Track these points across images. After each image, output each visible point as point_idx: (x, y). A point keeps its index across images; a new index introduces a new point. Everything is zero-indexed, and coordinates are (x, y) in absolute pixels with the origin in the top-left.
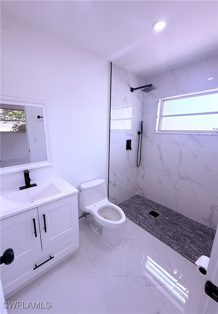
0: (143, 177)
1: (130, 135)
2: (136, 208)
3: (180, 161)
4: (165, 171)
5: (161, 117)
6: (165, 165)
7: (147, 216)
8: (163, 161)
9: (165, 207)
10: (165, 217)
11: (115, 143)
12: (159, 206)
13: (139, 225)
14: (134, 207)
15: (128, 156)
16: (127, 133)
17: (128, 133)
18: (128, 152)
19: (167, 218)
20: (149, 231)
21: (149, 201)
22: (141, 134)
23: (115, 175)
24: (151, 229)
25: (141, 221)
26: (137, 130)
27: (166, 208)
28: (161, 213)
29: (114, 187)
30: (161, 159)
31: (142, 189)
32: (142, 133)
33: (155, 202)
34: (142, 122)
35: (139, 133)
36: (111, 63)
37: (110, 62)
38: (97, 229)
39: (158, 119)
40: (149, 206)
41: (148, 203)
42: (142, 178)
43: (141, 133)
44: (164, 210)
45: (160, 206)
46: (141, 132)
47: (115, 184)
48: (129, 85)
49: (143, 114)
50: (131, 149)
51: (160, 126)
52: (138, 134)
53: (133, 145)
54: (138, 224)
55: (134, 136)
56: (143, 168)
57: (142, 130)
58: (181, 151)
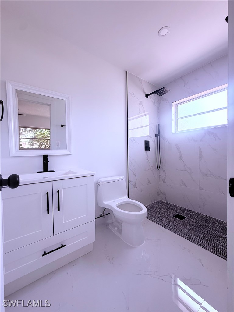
0: (164, 181)
1: (148, 137)
2: (159, 212)
3: (201, 158)
4: (186, 170)
5: (177, 119)
6: (185, 164)
7: (172, 219)
8: (183, 161)
10: (192, 220)
12: (184, 210)
13: (163, 226)
14: (157, 211)
15: (147, 156)
18: (146, 153)
19: (194, 221)
20: (175, 232)
22: (158, 136)
23: (135, 174)
24: (176, 230)
25: (166, 223)
26: (154, 132)
27: (193, 211)
28: (187, 216)
29: (134, 188)
30: (181, 158)
31: (165, 195)
32: (159, 135)
33: (180, 207)
34: (159, 125)
35: (156, 136)
36: (127, 72)
37: (125, 71)
38: (116, 229)
39: (173, 122)
40: (174, 210)
41: (172, 207)
43: (158, 135)
44: (191, 213)
45: (186, 210)
46: (158, 134)
47: (135, 184)
48: (144, 92)
49: (159, 119)
50: (149, 150)
51: (176, 127)
53: (152, 146)
55: (152, 137)
56: (164, 171)
57: (159, 133)
58: (200, 148)
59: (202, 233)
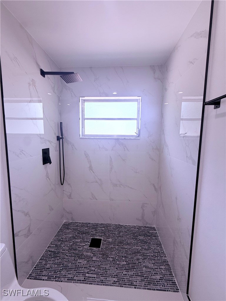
0: (70, 197)
1: (47, 142)
2: (70, 249)
3: (111, 168)
4: (97, 182)
5: (84, 119)
6: (96, 175)
7: (89, 254)
8: (93, 171)
9: (102, 224)
10: (108, 239)
11: (20, 156)
12: (95, 226)
15: (47, 173)
16: (41, 138)
17: (43, 138)
18: (46, 168)
19: (110, 240)
20: (102, 283)
21: (83, 225)
22: (61, 140)
23: (26, 214)
24: (102, 275)
25: (86, 270)
26: (55, 134)
27: (104, 224)
28: (101, 236)
29: (28, 236)
30: (91, 168)
31: (71, 213)
32: (62, 138)
33: (90, 223)
34: (61, 123)
35: (58, 139)
39: (81, 121)
40: (86, 233)
41: (82, 229)
42: (69, 198)
45: (97, 225)
47: (29, 230)
49: (60, 114)
50: (50, 163)
52: (58, 140)
53: (53, 155)
55: (52, 142)
56: (69, 184)
57: (62, 134)
58: (110, 157)
59: (124, 259)
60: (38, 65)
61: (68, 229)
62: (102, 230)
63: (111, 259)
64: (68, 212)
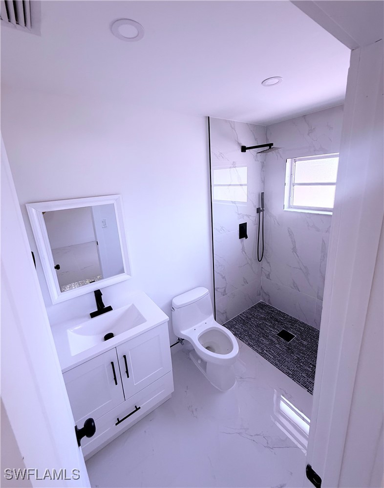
0: (268, 276)
1: (245, 217)
2: (258, 326)
3: (324, 256)
4: (301, 269)
5: (293, 184)
6: (300, 260)
7: (274, 339)
8: (297, 255)
9: (303, 323)
10: (302, 341)
11: (221, 231)
12: (293, 321)
13: (262, 354)
14: (256, 324)
15: (243, 247)
16: (239, 214)
17: (241, 214)
18: (242, 242)
19: (305, 343)
20: (276, 365)
21: (280, 313)
22: (261, 213)
23: (224, 278)
24: (279, 361)
25: (265, 348)
26: (255, 206)
27: (306, 325)
28: (296, 334)
29: (224, 295)
30: (294, 250)
31: (269, 295)
32: (263, 211)
33: (288, 315)
34: (263, 193)
35: (258, 211)
38: (199, 362)
39: (287, 188)
40: (279, 322)
41: (277, 316)
42: (267, 278)
43: (261, 211)
44: (302, 328)
45: (296, 321)
46: (261, 209)
47: (225, 291)
49: (263, 182)
50: (246, 237)
51: (291, 199)
52: (257, 213)
53: (250, 230)
54: (260, 353)
55: (250, 216)
56: (268, 263)
57: (263, 206)
58: (323, 241)
59: (312, 366)
60: (239, 144)
61: (262, 309)
62: (300, 329)
63: (296, 358)
64: (265, 293)
